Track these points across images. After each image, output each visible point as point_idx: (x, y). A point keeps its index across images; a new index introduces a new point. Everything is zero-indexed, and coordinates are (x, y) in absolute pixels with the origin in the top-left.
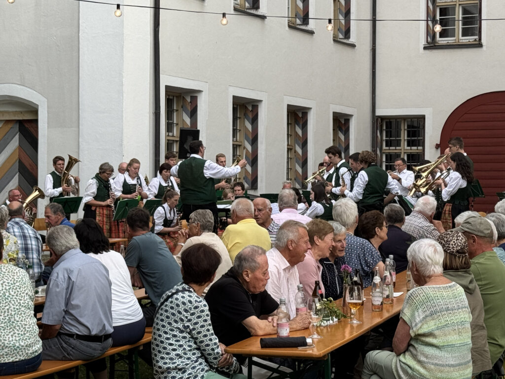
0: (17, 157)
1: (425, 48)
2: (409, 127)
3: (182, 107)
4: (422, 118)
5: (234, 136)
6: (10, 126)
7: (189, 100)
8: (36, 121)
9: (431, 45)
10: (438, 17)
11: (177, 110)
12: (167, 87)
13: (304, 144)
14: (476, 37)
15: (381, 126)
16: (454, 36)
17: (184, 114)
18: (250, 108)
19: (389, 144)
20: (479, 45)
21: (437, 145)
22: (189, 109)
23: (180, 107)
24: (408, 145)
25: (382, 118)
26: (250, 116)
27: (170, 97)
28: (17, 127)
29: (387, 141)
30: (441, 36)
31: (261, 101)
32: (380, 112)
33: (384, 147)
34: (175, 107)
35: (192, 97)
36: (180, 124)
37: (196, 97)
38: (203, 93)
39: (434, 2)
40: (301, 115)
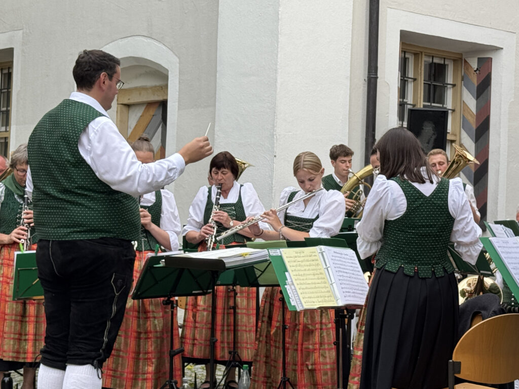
3: (463, 80)
6: (151, 112)
7: (475, 66)
11: (454, 85)
17: (466, 92)
22: (475, 81)
23: (460, 79)
27: (436, 61)
34: (450, 79)
35: (480, 60)
36: (458, 110)
37: (490, 60)
38: (503, 52)
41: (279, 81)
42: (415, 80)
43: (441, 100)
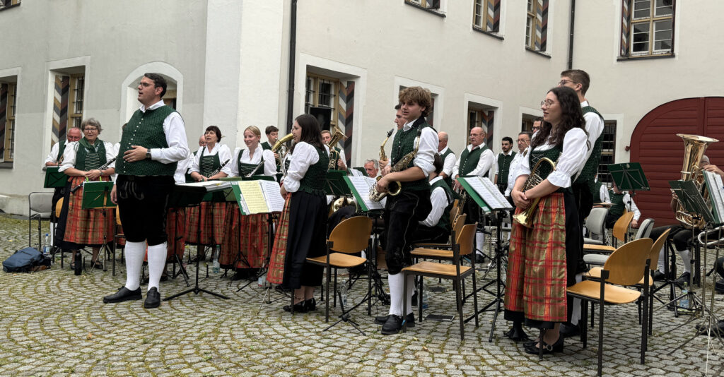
1: (618, 60)
3: (339, 92)
4: (614, 123)
7: (345, 85)
9: (625, 57)
10: (632, 33)
11: (335, 96)
12: (310, 67)
14: (670, 50)
16: (647, 50)
17: (341, 100)
21: (627, 147)
22: (346, 94)
27: (326, 82)
30: (634, 50)
31: (437, 95)
34: (333, 93)
35: (349, 83)
36: (337, 109)
37: (354, 83)
38: (361, 79)
39: (629, 19)
40: (487, 114)
41: (240, 90)
42: (314, 92)
43: (328, 103)
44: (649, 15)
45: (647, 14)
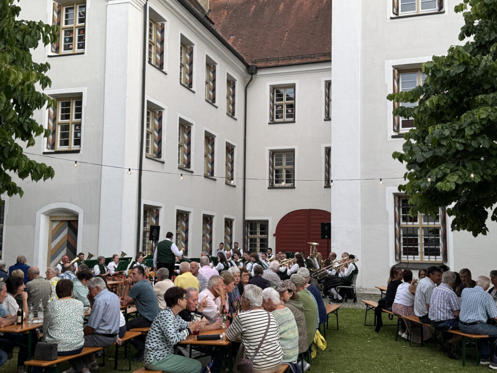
0: (66, 239)
1: (269, 188)
2: (261, 225)
3: (152, 215)
4: (267, 221)
5: (177, 229)
6: (63, 223)
7: (155, 211)
8: (77, 221)
9: (271, 187)
10: (274, 174)
11: (149, 216)
12: (144, 205)
13: (211, 234)
14: (292, 184)
15: (248, 225)
16: (282, 183)
17: (153, 218)
18: (185, 216)
19: (251, 233)
20: (294, 188)
21: (274, 234)
22: (155, 215)
24: (260, 234)
25: (248, 221)
26: (185, 219)
28: (67, 224)
29: (250, 232)
30: (276, 183)
31: (190, 212)
32: (247, 218)
33: (249, 235)
35: (157, 210)
37: (159, 210)
38: (162, 208)
39: (273, 167)
40: (209, 219)
44: (282, 165)
45: (281, 164)
